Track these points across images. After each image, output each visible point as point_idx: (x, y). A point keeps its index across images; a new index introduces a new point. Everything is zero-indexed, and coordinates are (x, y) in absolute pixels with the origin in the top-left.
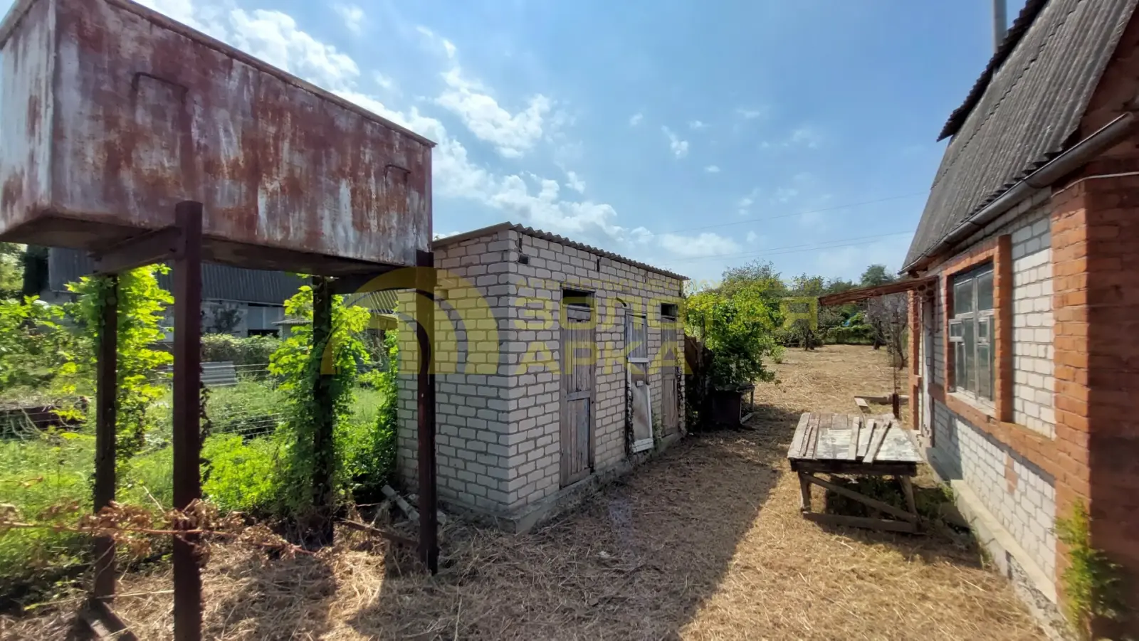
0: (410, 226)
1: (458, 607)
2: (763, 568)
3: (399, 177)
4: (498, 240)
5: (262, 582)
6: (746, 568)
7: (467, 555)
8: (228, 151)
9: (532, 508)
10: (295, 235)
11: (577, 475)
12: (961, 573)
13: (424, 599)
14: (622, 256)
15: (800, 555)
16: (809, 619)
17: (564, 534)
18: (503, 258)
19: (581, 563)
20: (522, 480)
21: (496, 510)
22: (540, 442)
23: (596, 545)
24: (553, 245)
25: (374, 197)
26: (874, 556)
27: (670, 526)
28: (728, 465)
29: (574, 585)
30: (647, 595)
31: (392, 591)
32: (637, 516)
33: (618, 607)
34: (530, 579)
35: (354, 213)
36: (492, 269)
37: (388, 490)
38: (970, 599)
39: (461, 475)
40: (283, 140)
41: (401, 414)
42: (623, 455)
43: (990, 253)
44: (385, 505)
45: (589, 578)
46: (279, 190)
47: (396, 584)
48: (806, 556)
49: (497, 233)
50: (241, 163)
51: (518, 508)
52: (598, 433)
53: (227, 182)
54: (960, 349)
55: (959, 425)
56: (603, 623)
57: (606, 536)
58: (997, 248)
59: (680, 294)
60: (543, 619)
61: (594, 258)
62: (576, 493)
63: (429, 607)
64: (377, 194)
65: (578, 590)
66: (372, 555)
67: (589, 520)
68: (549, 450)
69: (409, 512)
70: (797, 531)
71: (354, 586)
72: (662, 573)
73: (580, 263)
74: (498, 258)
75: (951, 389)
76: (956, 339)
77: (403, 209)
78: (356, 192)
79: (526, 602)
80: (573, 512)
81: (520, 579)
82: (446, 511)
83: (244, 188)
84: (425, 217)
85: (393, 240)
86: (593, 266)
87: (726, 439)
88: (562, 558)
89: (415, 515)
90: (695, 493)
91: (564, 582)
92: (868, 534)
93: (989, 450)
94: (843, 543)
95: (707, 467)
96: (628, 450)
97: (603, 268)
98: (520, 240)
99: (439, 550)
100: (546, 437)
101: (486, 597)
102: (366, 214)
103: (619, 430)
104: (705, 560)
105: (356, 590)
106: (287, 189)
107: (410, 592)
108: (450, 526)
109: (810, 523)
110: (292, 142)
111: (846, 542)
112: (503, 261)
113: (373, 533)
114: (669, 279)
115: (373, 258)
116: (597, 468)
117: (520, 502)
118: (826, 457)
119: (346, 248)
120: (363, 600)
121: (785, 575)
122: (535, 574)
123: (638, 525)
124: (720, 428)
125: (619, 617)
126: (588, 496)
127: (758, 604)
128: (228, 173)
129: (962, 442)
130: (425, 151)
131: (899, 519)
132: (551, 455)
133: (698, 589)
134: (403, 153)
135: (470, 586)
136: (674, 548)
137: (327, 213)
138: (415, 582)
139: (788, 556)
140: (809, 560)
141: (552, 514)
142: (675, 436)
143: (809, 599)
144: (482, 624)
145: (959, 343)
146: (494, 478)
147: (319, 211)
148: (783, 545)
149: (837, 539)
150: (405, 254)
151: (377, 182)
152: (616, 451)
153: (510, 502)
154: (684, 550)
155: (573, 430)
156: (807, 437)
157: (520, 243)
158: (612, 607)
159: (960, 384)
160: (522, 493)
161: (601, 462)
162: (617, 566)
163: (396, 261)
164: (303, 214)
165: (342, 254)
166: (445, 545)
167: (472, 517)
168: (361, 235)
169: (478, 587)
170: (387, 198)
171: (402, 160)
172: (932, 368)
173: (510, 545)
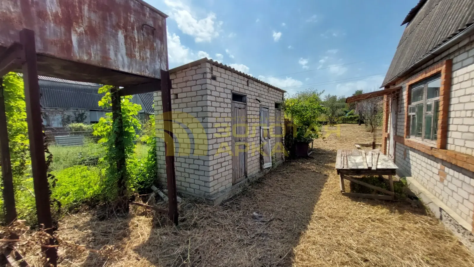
0: (157, 58)
1: (188, 241)
2: (328, 218)
3: (150, 32)
4: (201, 68)
5: (94, 232)
6: (321, 218)
7: (192, 216)
8: (51, 7)
9: (221, 194)
10: (95, 58)
11: (240, 179)
12: (417, 218)
13: (172, 238)
14: (258, 79)
15: (344, 211)
16: (354, 241)
17: (235, 205)
18: (204, 76)
19: (245, 218)
20: (216, 182)
21: (204, 196)
22: (223, 164)
23: (251, 210)
24: (227, 72)
25: (137, 41)
26: (377, 211)
27: (283, 200)
28: (305, 173)
29: (242, 228)
30: (278, 232)
31: (157, 234)
32: (268, 196)
33: (264, 238)
34: (222, 226)
35: (126, 49)
36: (198, 82)
37: (154, 188)
38: (424, 229)
39: (187, 180)
40: (84, 5)
41: (158, 153)
42: (259, 170)
43: (439, 69)
44: (153, 195)
45: (249, 225)
46: (84, 32)
47: (158, 231)
48: (347, 212)
49: (200, 64)
50: (59, 15)
51: (214, 194)
52: (248, 160)
53: (52, 25)
54: (414, 118)
55: (411, 153)
56: (258, 246)
57: (255, 205)
58: (444, 66)
59: (283, 99)
60: (230, 245)
61: (246, 79)
62: (240, 187)
63: (175, 241)
64: (138, 40)
65: (245, 231)
66: (147, 217)
67: (246, 198)
68: (227, 168)
69: (164, 197)
70: (341, 201)
71: (138, 232)
72: (283, 221)
73: (239, 81)
74: (201, 76)
75: (407, 137)
76: (411, 114)
77: (152, 49)
78: (127, 37)
79: (221, 237)
80: (239, 195)
81: (217, 226)
82: (181, 197)
83: (63, 29)
84: (164, 54)
85: (148, 64)
86: (245, 83)
87: (302, 162)
88: (236, 216)
89: (167, 199)
90: (292, 185)
91: (238, 227)
92: (372, 201)
93: (429, 163)
94: (362, 205)
95: (296, 174)
96: (261, 168)
97: (250, 85)
98: (212, 68)
99: (178, 214)
100: (226, 162)
101: (202, 235)
102: (133, 50)
103: (257, 159)
104: (301, 215)
105: (140, 234)
106: (88, 32)
107: (166, 234)
108: (183, 203)
109: (346, 197)
110: (89, 6)
111: (363, 205)
112: (204, 78)
113: (147, 207)
114: (278, 92)
115: (138, 73)
116: (248, 176)
117: (215, 191)
118: (353, 168)
119: (123, 67)
120: (143, 239)
121: (339, 221)
122: (224, 224)
123: (269, 200)
124: (299, 158)
125: (266, 243)
126: (245, 188)
127: (329, 235)
128: (52, 19)
129: (412, 160)
130: (162, 19)
131: (385, 194)
132: (228, 170)
133: (300, 228)
134: (151, 19)
135: (194, 230)
136: (286, 209)
137: (112, 47)
138: (168, 229)
139: (338, 212)
140: (348, 214)
141: (230, 196)
142: (280, 162)
143: (352, 231)
144: (201, 249)
145: (413, 116)
146: (203, 181)
147: (107, 46)
148: (335, 207)
149: (359, 204)
150: (155, 72)
151: (138, 32)
152: (256, 168)
153: (211, 191)
154: (291, 210)
155: (238, 159)
156: (342, 160)
157: (212, 69)
158: (261, 238)
159: (413, 134)
160: (216, 187)
161: (250, 173)
162: (262, 219)
163: (150, 75)
164: (99, 47)
165: (121, 69)
166: (181, 212)
167: (193, 199)
168: (131, 61)
169: (198, 231)
170: (144, 42)
171: (151, 23)
172: (396, 128)
173: (211, 211)
